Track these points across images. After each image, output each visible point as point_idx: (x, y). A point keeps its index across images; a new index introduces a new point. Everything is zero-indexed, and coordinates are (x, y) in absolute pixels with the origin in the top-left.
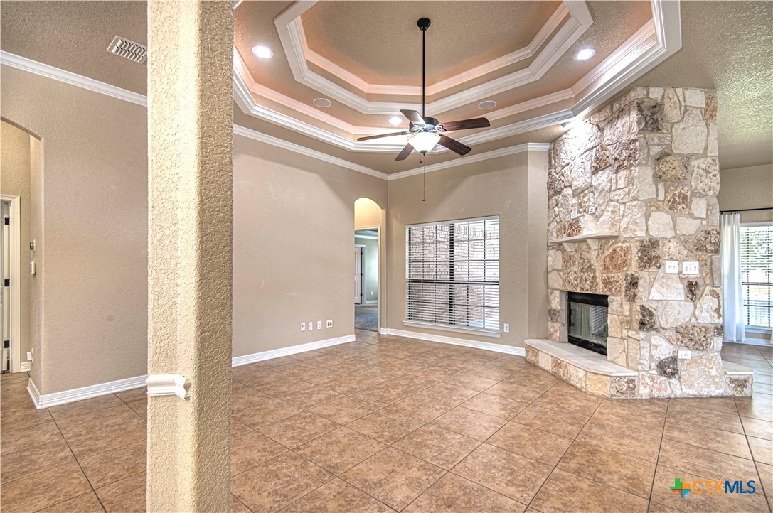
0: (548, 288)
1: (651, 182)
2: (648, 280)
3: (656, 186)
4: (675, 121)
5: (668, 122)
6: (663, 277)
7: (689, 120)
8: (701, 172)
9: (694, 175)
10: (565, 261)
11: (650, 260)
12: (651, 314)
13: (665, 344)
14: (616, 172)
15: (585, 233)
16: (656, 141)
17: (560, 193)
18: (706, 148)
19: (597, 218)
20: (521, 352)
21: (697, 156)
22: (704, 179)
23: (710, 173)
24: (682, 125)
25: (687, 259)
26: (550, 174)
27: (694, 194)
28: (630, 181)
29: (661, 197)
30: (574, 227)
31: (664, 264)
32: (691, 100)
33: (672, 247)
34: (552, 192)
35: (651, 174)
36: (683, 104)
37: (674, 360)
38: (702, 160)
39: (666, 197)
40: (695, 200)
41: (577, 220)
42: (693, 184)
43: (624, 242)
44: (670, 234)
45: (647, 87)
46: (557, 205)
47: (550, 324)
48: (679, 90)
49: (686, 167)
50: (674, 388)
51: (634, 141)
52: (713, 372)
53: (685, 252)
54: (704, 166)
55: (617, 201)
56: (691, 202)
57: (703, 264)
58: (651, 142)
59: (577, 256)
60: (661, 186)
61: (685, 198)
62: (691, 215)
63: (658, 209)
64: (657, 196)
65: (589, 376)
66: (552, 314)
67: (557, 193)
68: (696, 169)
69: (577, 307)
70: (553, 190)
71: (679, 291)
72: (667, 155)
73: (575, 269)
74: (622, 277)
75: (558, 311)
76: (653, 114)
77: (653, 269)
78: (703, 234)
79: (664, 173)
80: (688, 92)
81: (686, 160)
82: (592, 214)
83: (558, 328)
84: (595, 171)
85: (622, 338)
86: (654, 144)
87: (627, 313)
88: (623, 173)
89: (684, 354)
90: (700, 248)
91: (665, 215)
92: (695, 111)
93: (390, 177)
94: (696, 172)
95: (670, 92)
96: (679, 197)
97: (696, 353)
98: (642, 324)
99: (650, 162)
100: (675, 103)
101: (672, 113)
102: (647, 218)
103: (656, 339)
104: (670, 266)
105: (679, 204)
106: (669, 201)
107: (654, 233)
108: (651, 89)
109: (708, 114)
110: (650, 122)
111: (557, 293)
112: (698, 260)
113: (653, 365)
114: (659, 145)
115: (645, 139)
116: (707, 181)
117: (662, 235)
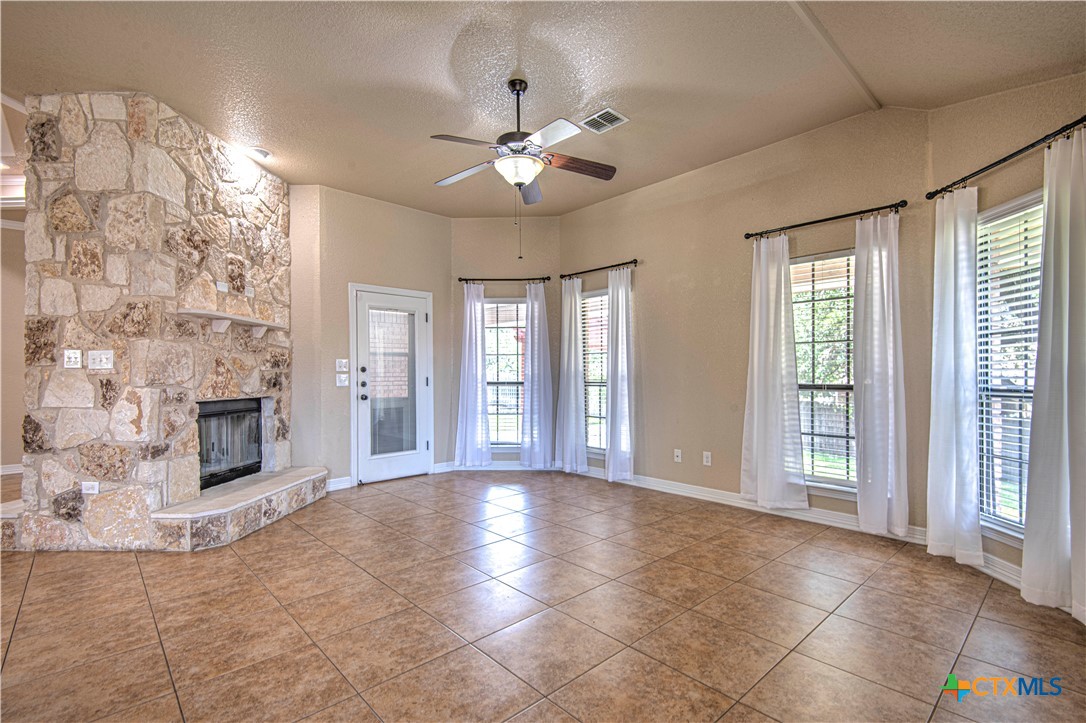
1: (43, 235)
2: (39, 380)
3: (53, 241)
4: (79, 142)
5: (67, 145)
6: (61, 374)
7: (99, 140)
8: (119, 216)
9: (108, 221)
11: (40, 349)
12: (37, 428)
13: (62, 471)
16: (51, 174)
18: (130, 179)
21: (118, 193)
22: (121, 227)
23: (132, 217)
24: (88, 149)
25: (95, 345)
27: (109, 250)
29: (61, 256)
31: (62, 355)
32: (101, 110)
33: (71, 330)
35: (44, 224)
36: (90, 117)
37: (78, 496)
38: (123, 199)
39: (68, 254)
40: (111, 258)
42: (107, 234)
44: (71, 310)
45: (39, 95)
48: (84, 97)
49: (95, 211)
50: (75, 536)
52: (132, 514)
53: (91, 337)
54: (123, 208)
56: (105, 262)
57: (121, 354)
58: (43, 177)
60: (59, 242)
61: (94, 256)
62: (106, 282)
63: (54, 275)
64: (54, 255)
68: (112, 213)
71: (87, 394)
72: (67, 193)
76: (43, 135)
77: (43, 362)
78: (124, 309)
79: (62, 220)
80: (95, 98)
81: (97, 204)
86: (48, 180)
89: (91, 487)
90: (116, 329)
91: (62, 282)
92: (106, 126)
94: (111, 217)
95: (71, 101)
96: (85, 255)
97: (107, 485)
98: (27, 444)
99: (42, 207)
100: (77, 116)
101: (71, 131)
102: (40, 287)
103: (48, 464)
104: (72, 357)
105: (86, 265)
106: (74, 263)
107: (48, 311)
108: (46, 99)
109: (131, 131)
110: (39, 148)
112: (113, 347)
113: (45, 503)
114: (55, 180)
115: (36, 173)
116: (128, 230)
117: (60, 312)
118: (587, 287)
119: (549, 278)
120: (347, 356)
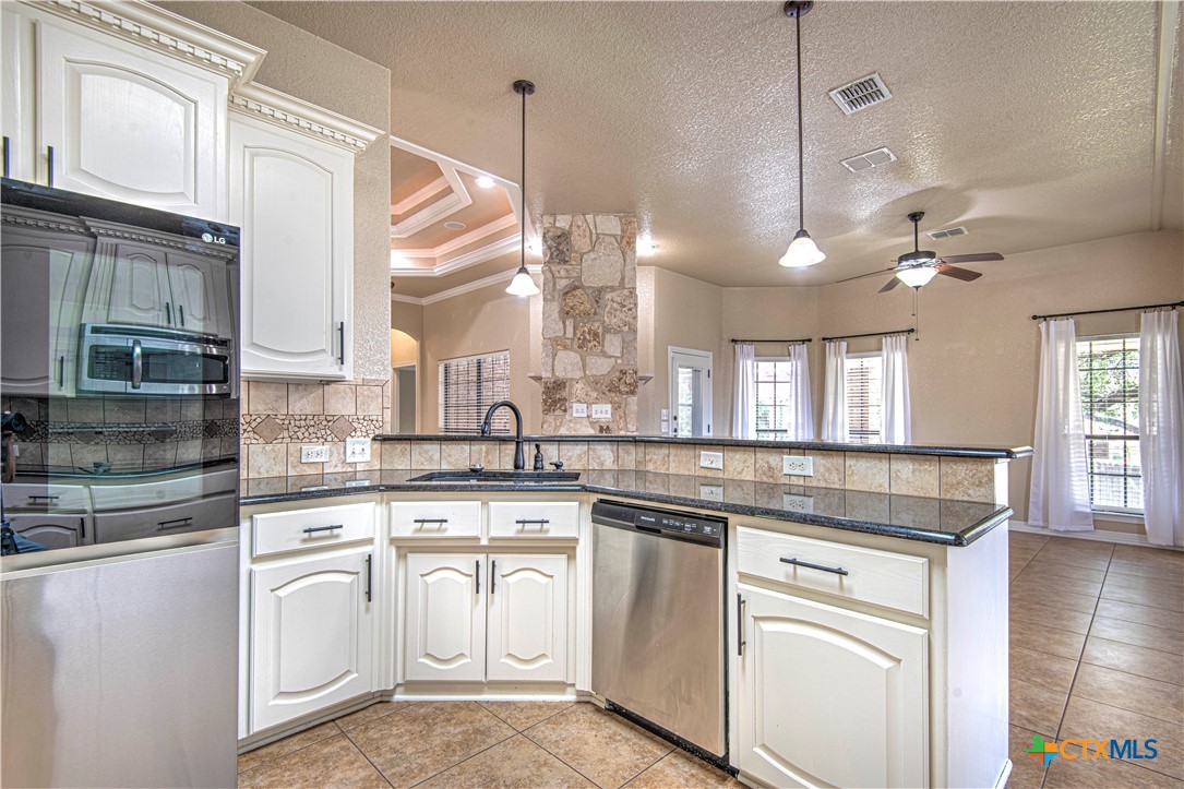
1: (557, 319)
2: (553, 425)
3: (564, 323)
4: (585, 250)
5: (576, 252)
6: (570, 421)
7: (601, 249)
8: (615, 305)
9: (607, 309)
11: (555, 402)
16: (563, 273)
18: (623, 279)
21: (613, 289)
22: (618, 313)
23: (625, 306)
24: (592, 255)
25: (597, 401)
27: (607, 330)
29: (570, 334)
31: (571, 407)
32: (603, 227)
33: (579, 389)
35: (557, 310)
36: (594, 232)
38: (618, 292)
39: (575, 334)
40: (608, 337)
42: (606, 319)
44: (578, 374)
45: (554, 215)
48: (590, 217)
49: (597, 302)
53: (594, 394)
54: (619, 299)
56: (604, 339)
57: (616, 407)
58: (557, 275)
60: (569, 324)
61: (596, 335)
62: (604, 354)
63: (565, 348)
64: (565, 333)
68: (610, 303)
72: (576, 288)
76: (559, 244)
77: (558, 412)
78: (618, 374)
79: (572, 308)
80: (600, 219)
81: (598, 294)
86: (561, 278)
90: (613, 389)
91: (572, 354)
92: (607, 239)
93: (425, 301)
94: (609, 307)
95: (579, 220)
96: (589, 334)
99: (557, 297)
100: (584, 231)
101: (580, 242)
102: (554, 357)
104: (578, 410)
105: (590, 341)
106: (579, 339)
107: (560, 374)
108: (558, 217)
109: (624, 242)
110: (555, 254)
112: (611, 402)
114: (567, 278)
115: (551, 272)
116: (622, 316)
117: (569, 376)
118: (852, 349)
119: (810, 340)
120: (667, 408)
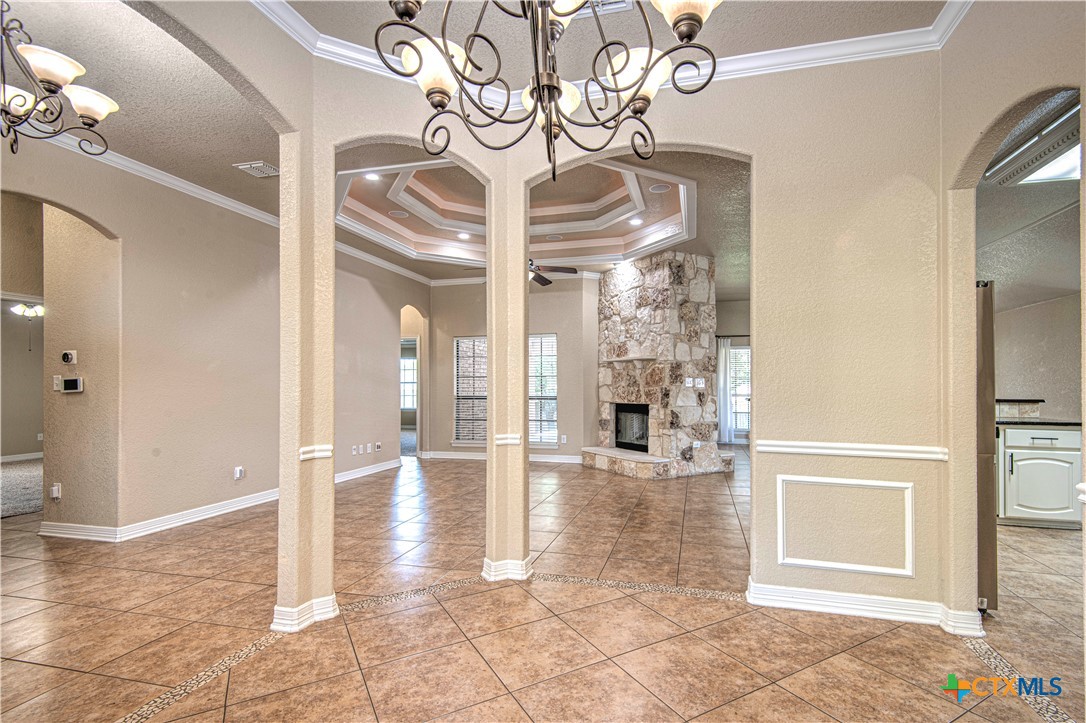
0: (599, 401)
1: (677, 321)
2: (675, 392)
3: (680, 324)
4: (691, 278)
5: (687, 278)
6: (684, 390)
7: (699, 278)
8: (706, 315)
9: (702, 317)
10: (614, 377)
11: (676, 377)
12: (677, 417)
13: (686, 437)
14: (655, 310)
15: (631, 356)
16: (680, 291)
17: (609, 318)
18: (709, 298)
19: (641, 344)
20: (578, 460)
21: (704, 304)
22: (707, 320)
23: (711, 316)
24: (695, 281)
25: (698, 377)
26: (600, 300)
27: (702, 331)
28: (664, 319)
29: (683, 332)
30: (622, 350)
31: (685, 381)
32: (700, 264)
33: (689, 368)
34: (602, 317)
35: (677, 315)
36: (695, 266)
37: (691, 449)
38: (707, 307)
39: (685, 332)
40: (702, 335)
41: (625, 343)
42: (701, 323)
43: (660, 364)
44: (688, 359)
45: (675, 251)
46: (607, 329)
47: (601, 433)
48: (694, 256)
49: (697, 311)
50: (692, 469)
51: (667, 290)
52: (713, 456)
53: (697, 372)
54: (707, 311)
55: (655, 332)
56: (700, 336)
57: (707, 381)
58: (677, 292)
59: (625, 373)
60: (683, 324)
61: (697, 333)
62: (700, 346)
63: (681, 341)
64: (681, 331)
65: (639, 465)
66: (603, 424)
67: (606, 318)
68: (703, 313)
69: (623, 416)
70: (604, 315)
71: (693, 400)
72: (686, 302)
73: (623, 384)
74: (659, 390)
75: (608, 421)
76: (678, 271)
77: (678, 384)
78: (706, 359)
79: (684, 315)
80: (699, 258)
81: (698, 305)
82: (637, 340)
83: (608, 436)
84: (639, 306)
85: (659, 436)
86: (679, 294)
87: (662, 417)
88: (659, 312)
89: (697, 444)
90: (706, 369)
91: (685, 345)
92: (702, 272)
93: (434, 283)
94: (703, 315)
95: (688, 257)
96: (693, 332)
97: (704, 443)
98: (672, 423)
99: (677, 307)
100: (691, 265)
101: (689, 273)
102: (675, 346)
103: (681, 434)
104: (689, 383)
105: (693, 337)
106: (688, 335)
107: (679, 358)
108: (678, 253)
109: (710, 274)
110: (676, 277)
111: (607, 405)
112: (704, 377)
113: (679, 453)
114: (682, 294)
115: (674, 289)
116: (709, 322)
117: (683, 359)
